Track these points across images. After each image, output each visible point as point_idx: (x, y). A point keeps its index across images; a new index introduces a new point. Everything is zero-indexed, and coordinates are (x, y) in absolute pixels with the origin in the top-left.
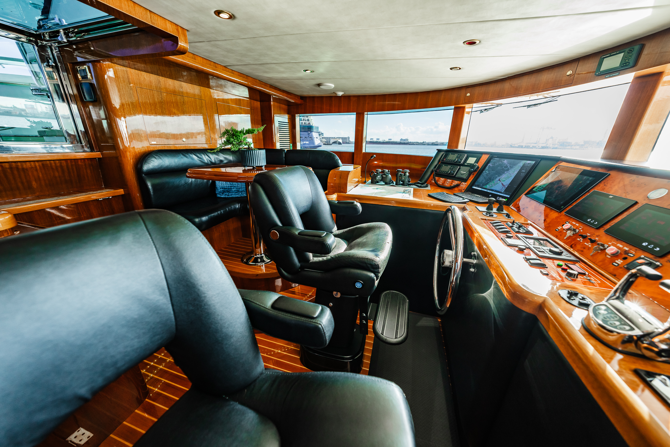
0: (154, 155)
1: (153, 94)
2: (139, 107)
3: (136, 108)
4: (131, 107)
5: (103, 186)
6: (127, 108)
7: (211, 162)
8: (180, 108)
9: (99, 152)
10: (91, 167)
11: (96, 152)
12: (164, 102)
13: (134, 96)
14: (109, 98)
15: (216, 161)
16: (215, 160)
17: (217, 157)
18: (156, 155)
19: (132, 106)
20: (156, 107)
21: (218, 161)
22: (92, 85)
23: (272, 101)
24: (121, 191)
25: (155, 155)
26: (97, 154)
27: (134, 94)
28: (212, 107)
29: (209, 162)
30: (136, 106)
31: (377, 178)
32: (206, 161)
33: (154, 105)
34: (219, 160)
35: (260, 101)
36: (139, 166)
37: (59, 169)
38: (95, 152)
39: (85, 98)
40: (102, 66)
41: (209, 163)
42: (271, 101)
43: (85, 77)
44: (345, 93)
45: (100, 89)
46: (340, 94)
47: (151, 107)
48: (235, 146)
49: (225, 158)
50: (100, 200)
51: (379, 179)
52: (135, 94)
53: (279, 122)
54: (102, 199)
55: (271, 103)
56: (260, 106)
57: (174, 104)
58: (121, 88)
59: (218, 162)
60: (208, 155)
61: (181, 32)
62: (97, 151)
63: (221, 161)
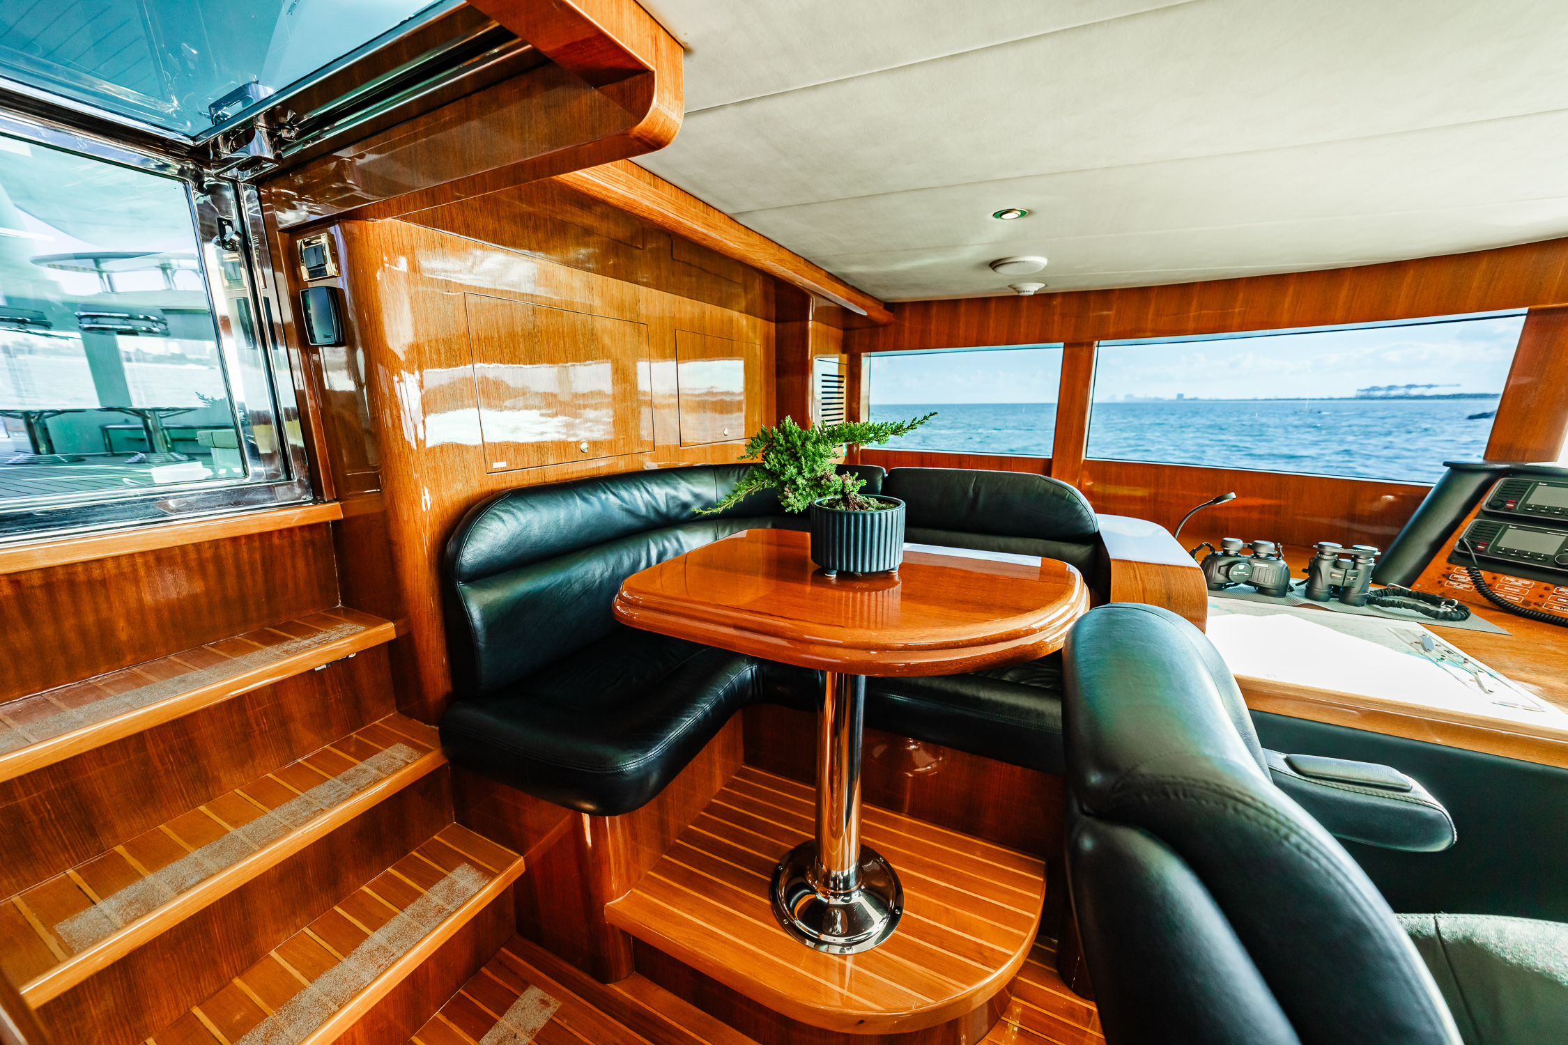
0: (499, 510)
1: (512, 314)
2: (468, 355)
3: (458, 358)
4: (443, 356)
5: (340, 605)
6: (431, 360)
7: (657, 511)
8: (582, 352)
9: (336, 500)
10: (310, 551)
11: (329, 502)
12: (539, 334)
13: (455, 321)
14: (378, 330)
15: (671, 505)
16: (668, 506)
17: (672, 492)
18: (505, 511)
19: (446, 353)
20: (517, 353)
21: (677, 506)
22: (334, 293)
23: (811, 318)
24: (387, 631)
25: (503, 511)
26: (328, 511)
27: (457, 315)
28: (664, 343)
29: (651, 511)
30: (458, 353)
31: (1235, 573)
32: (643, 510)
33: (511, 345)
34: (679, 502)
35: (777, 321)
36: (451, 548)
37: (211, 568)
38: (325, 503)
39: (312, 336)
40: (371, 232)
41: (652, 515)
42: (807, 319)
43: (318, 272)
44: (1046, 285)
45: (359, 305)
46: (1031, 288)
47: (502, 352)
48: (800, 494)
49: (697, 497)
50: (316, 669)
51: (1243, 575)
52: (461, 315)
53: (823, 375)
54: (324, 666)
55: (807, 325)
56: (774, 334)
57: (566, 339)
58: (421, 299)
59: (677, 510)
60: (650, 490)
61: (664, 54)
62: (331, 499)
63: (685, 506)
